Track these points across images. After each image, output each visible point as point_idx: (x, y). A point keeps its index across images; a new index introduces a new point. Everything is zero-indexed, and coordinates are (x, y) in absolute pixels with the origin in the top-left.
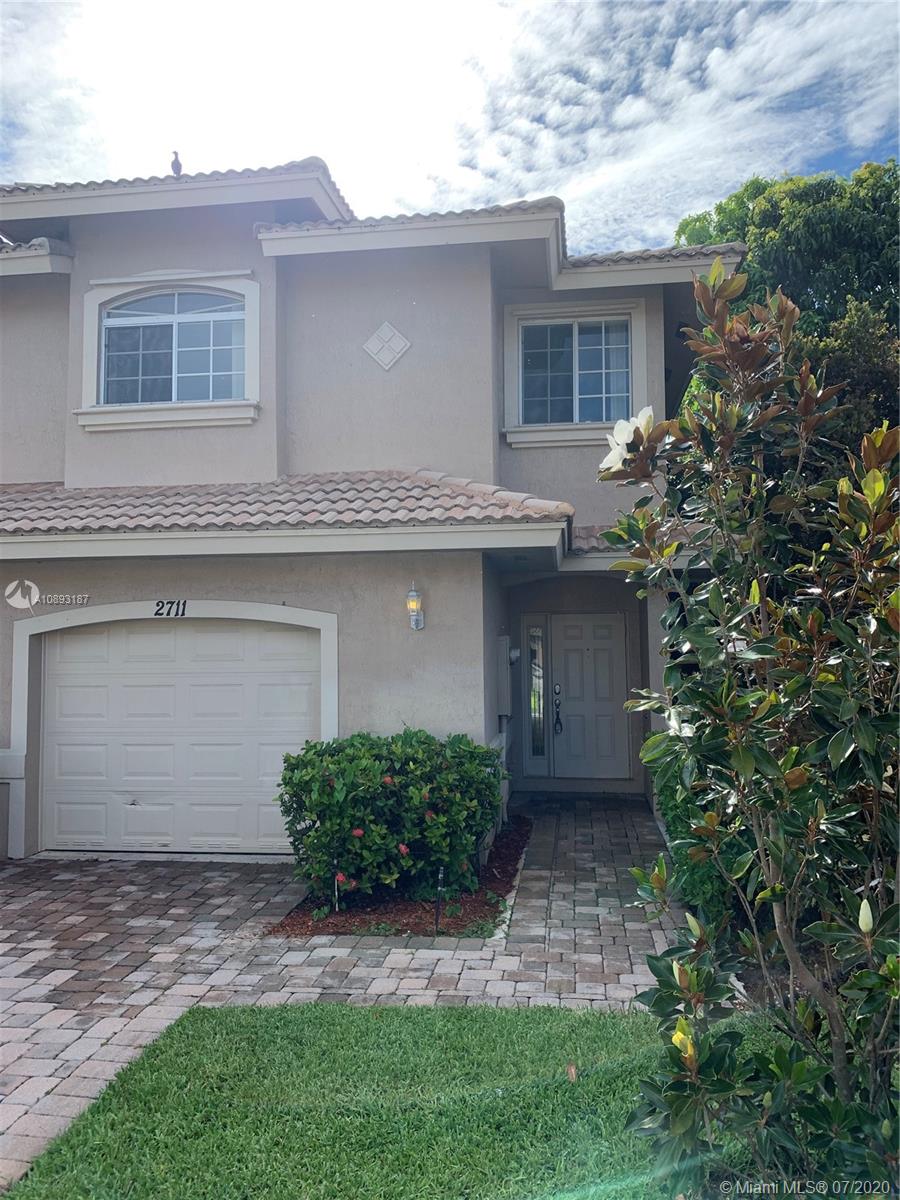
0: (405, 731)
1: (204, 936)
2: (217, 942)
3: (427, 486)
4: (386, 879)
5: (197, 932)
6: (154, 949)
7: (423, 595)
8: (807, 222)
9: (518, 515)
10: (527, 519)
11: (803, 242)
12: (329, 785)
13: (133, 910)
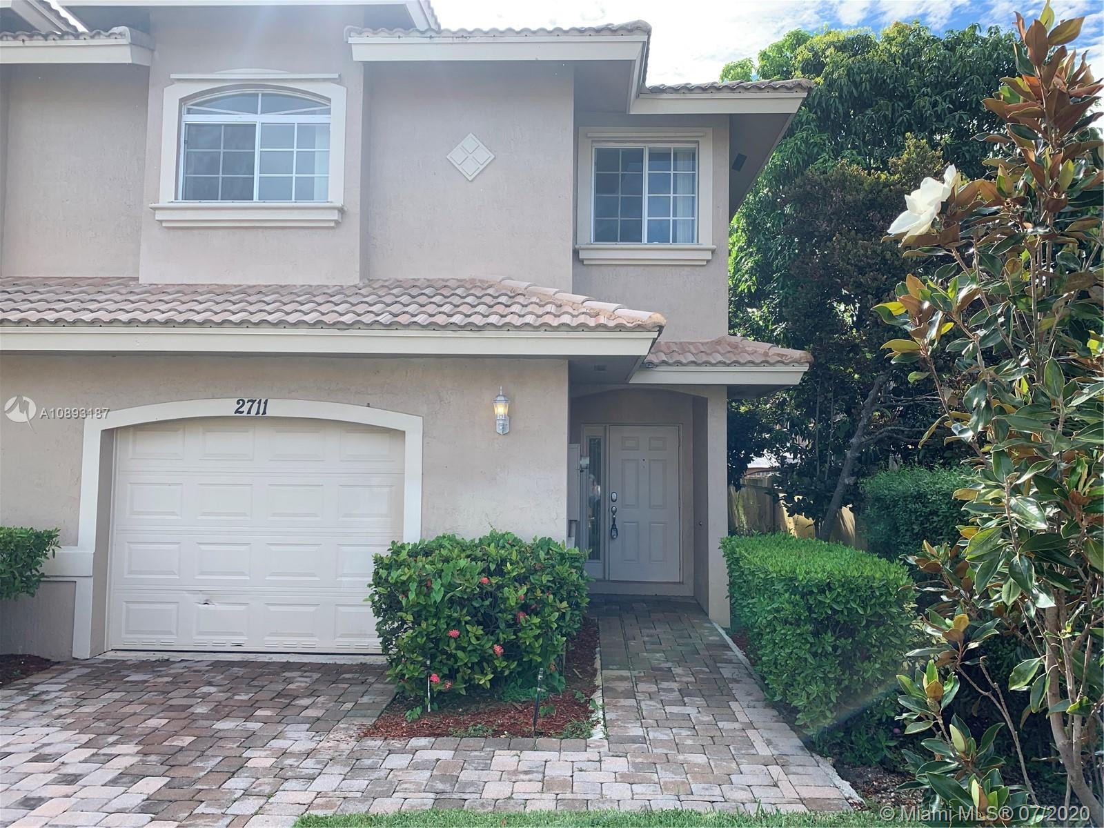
0: (491, 534)
1: (297, 738)
2: (312, 745)
3: (513, 295)
4: (480, 680)
5: (289, 735)
6: (248, 754)
7: (510, 400)
8: (849, 71)
9: (611, 324)
10: (620, 328)
11: (845, 89)
12: (426, 585)
13: (217, 712)
